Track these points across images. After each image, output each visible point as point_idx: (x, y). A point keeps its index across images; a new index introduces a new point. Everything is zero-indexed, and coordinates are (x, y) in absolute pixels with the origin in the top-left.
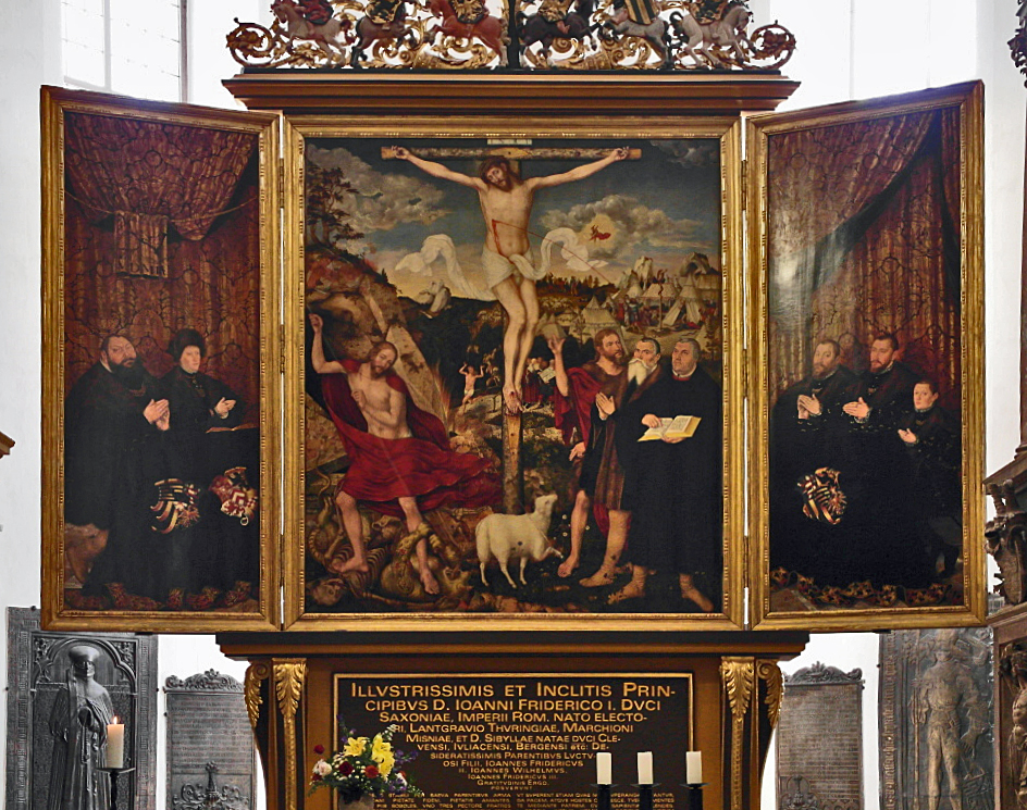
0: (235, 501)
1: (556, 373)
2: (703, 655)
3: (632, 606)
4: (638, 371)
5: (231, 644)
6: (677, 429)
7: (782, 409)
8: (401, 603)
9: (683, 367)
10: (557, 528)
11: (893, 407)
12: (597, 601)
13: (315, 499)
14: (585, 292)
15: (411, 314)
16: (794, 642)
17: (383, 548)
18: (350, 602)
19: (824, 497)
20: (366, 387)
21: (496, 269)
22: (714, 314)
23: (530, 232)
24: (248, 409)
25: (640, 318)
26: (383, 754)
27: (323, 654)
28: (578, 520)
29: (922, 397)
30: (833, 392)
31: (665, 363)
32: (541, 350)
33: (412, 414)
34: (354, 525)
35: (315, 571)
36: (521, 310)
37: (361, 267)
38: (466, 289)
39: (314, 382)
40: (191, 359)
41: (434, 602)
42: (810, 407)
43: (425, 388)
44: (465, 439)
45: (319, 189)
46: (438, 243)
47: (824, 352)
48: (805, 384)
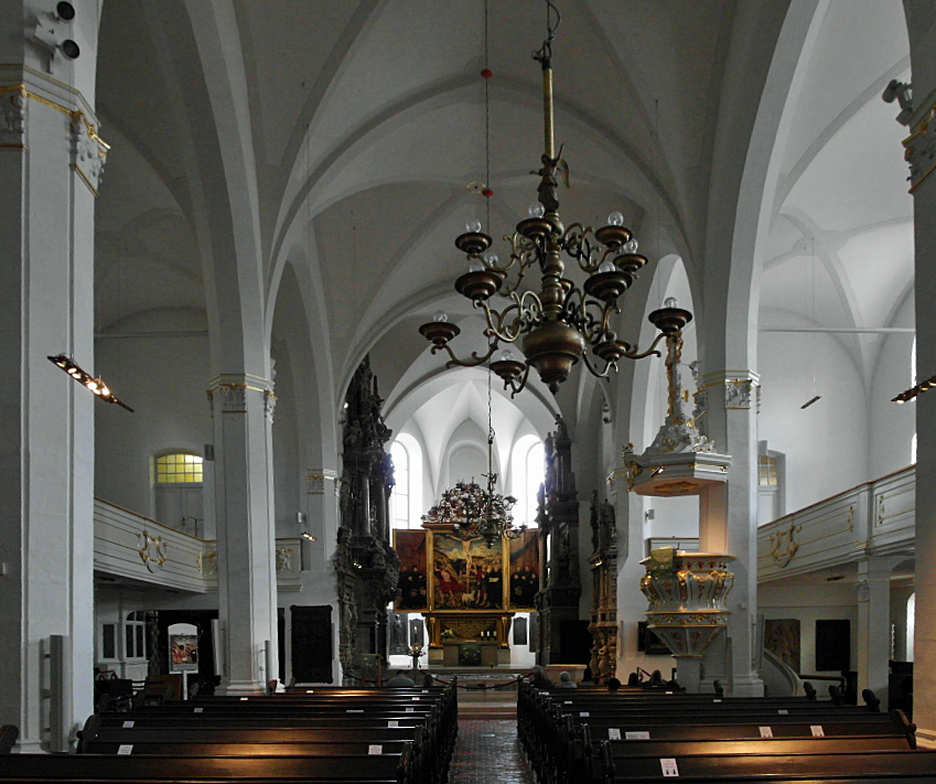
0: (423, 592)
1: (475, 571)
2: (499, 616)
4: (488, 571)
5: (423, 615)
6: (496, 580)
7: (512, 577)
9: (496, 570)
10: (475, 596)
14: (480, 558)
15: (451, 561)
16: (513, 614)
17: (446, 599)
18: (441, 608)
19: (518, 591)
20: (443, 573)
21: (465, 554)
22: (501, 561)
23: (471, 548)
24: (425, 577)
25: (489, 562)
26: (451, 632)
27: (437, 616)
28: (479, 594)
29: (534, 576)
30: (520, 574)
31: (493, 569)
32: (472, 567)
33: (451, 577)
34: (442, 596)
36: (469, 561)
37: (442, 554)
38: (460, 557)
39: (435, 573)
40: (415, 570)
42: (516, 577)
44: (460, 582)
45: (436, 541)
46: (455, 550)
47: (518, 569)
48: (517, 573)
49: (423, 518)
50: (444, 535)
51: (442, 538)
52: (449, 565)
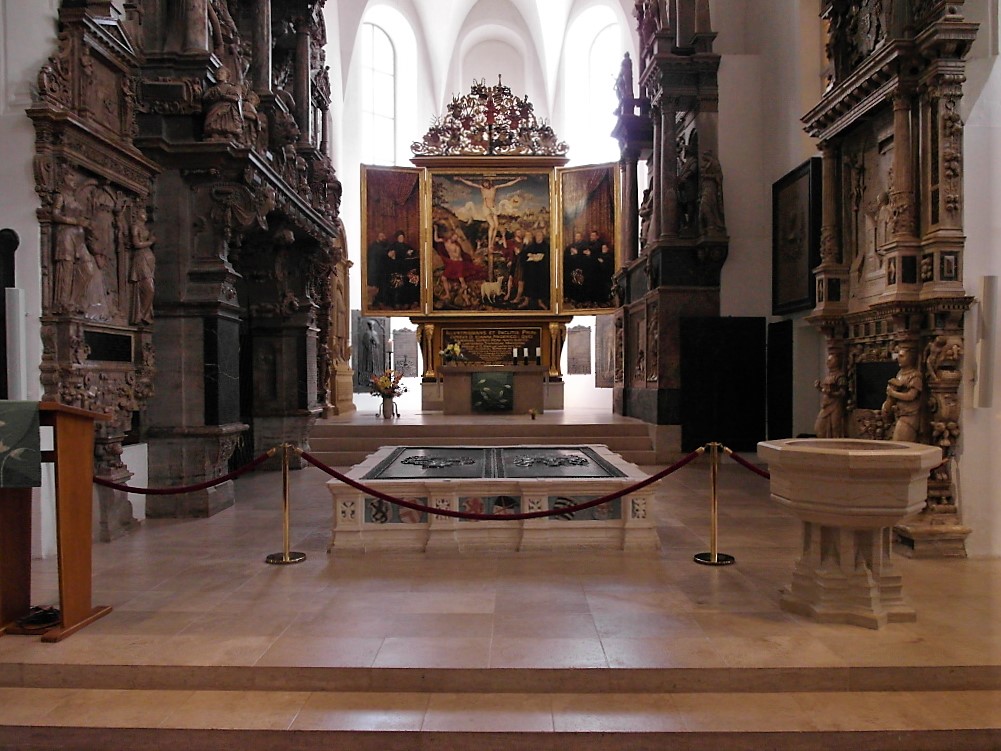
0: (413, 279)
1: (503, 241)
2: (544, 322)
3: (525, 308)
4: (526, 241)
5: (413, 320)
6: (538, 257)
7: (567, 252)
8: (460, 308)
9: (539, 240)
10: (504, 287)
11: (597, 252)
12: (515, 307)
13: (435, 278)
14: (512, 218)
15: (462, 225)
16: (570, 318)
17: (455, 292)
18: (445, 308)
19: (577, 276)
20: (450, 246)
21: (486, 212)
22: (548, 224)
23: (496, 201)
24: (417, 252)
25: (527, 226)
26: (457, 349)
27: (439, 323)
28: (510, 283)
29: (605, 249)
30: (581, 247)
31: (534, 239)
32: (499, 235)
33: (463, 254)
34: (447, 286)
35: (436, 299)
36: (493, 223)
37: (447, 211)
38: (478, 218)
39: (435, 244)
40: (401, 239)
41: (469, 308)
42: (574, 251)
43: (467, 247)
44: (477, 261)
45: (436, 189)
46: (470, 204)
47: (578, 236)
48: (573, 245)
49: (415, 147)
50: (449, 177)
51: (446, 184)
52: (460, 232)
